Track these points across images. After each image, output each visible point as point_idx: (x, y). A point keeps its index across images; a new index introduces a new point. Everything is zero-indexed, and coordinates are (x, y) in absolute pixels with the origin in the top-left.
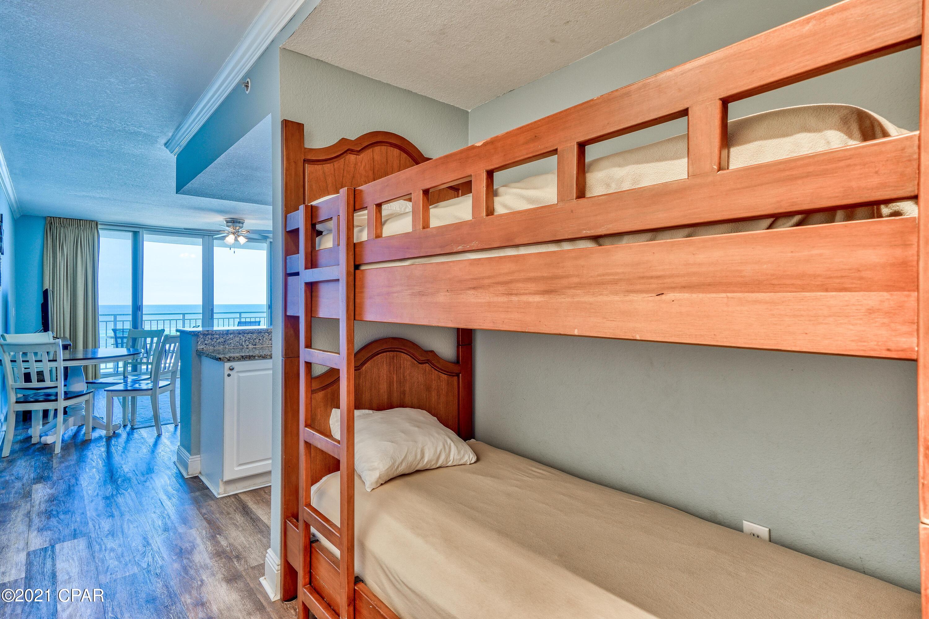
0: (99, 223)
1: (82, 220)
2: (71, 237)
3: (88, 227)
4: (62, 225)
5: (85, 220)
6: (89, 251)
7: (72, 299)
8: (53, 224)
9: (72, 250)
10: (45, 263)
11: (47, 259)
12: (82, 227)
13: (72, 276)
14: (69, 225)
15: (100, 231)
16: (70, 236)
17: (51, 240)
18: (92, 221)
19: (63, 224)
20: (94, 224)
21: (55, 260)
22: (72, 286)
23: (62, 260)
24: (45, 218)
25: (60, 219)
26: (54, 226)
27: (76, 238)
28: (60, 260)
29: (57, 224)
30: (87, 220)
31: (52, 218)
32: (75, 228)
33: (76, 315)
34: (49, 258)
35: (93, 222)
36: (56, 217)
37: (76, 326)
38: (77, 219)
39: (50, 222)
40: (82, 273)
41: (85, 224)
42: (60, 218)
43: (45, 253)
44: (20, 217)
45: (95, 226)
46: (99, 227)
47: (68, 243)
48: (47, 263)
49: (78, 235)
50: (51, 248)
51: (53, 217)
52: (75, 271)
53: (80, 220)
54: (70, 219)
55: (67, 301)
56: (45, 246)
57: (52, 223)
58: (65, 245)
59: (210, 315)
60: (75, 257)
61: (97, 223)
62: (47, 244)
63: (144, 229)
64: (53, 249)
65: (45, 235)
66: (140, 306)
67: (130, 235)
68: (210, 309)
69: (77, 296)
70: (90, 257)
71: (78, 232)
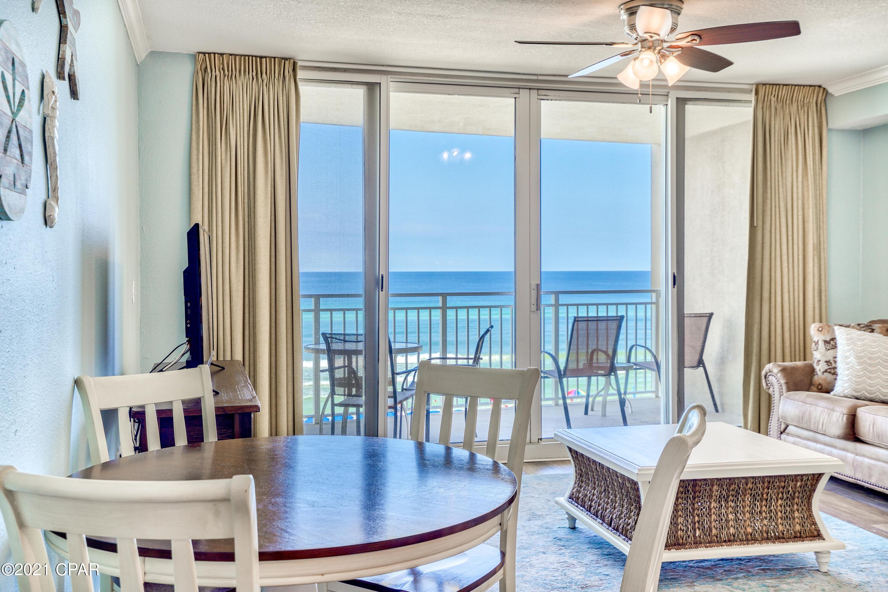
0: (300, 63)
1: (266, 57)
2: (243, 103)
3: (277, 75)
4: (226, 72)
5: (271, 58)
6: (280, 137)
7: (247, 259)
8: (209, 70)
9: (246, 135)
10: (194, 170)
11: (198, 159)
12: (264, 75)
13: (246, 200)
14: (240, 71)
15: (303, 88)
16: (241, 100)
17: (205, 112)
18: (286, 59)
19: (228, 71)
20: (288, 66)
21: (214, 160)
22: (246, 225)
23: (226, 161)
24: (194, 57)
25: (223, 59)
26: (210, 74)
27: (253, 103)
28: (223, 161)
29: (217, 71)
30: (275, 58)
31: (207, 55)
32: (251, 79)
33: (254, 298)
34: (201, 157)
35: (287, 62)
36: (214, 54)
37: (254, 327)
38: (256, 57)
39: (203, 66)
40: (266, 193)
41: (271, 66)
42: (222, 54)
44: (146, 57)
45: (291, 72)
46: (301, 74)
47: (238, 119)
48: (198, 170)
49: (257, 98)
50: (205, 131)
51: (209, 54)
52: (252, 188)
53: (261, 58)
54: (242, 55)
55: (237, 263)
56: (194, 126)
57: (206, 68)
58: (233, 124)
59: (534, 301)
60: (251, 153)
61: (295, 64)
62: (198, 122)
63: (389, 76)
64: (209, 135)
65: (194, 98)
66: (382, 277)
67: (360, 92)
68: (534, 286)
69: (258, 250)
70: (281, 151)
71: (257, 89)
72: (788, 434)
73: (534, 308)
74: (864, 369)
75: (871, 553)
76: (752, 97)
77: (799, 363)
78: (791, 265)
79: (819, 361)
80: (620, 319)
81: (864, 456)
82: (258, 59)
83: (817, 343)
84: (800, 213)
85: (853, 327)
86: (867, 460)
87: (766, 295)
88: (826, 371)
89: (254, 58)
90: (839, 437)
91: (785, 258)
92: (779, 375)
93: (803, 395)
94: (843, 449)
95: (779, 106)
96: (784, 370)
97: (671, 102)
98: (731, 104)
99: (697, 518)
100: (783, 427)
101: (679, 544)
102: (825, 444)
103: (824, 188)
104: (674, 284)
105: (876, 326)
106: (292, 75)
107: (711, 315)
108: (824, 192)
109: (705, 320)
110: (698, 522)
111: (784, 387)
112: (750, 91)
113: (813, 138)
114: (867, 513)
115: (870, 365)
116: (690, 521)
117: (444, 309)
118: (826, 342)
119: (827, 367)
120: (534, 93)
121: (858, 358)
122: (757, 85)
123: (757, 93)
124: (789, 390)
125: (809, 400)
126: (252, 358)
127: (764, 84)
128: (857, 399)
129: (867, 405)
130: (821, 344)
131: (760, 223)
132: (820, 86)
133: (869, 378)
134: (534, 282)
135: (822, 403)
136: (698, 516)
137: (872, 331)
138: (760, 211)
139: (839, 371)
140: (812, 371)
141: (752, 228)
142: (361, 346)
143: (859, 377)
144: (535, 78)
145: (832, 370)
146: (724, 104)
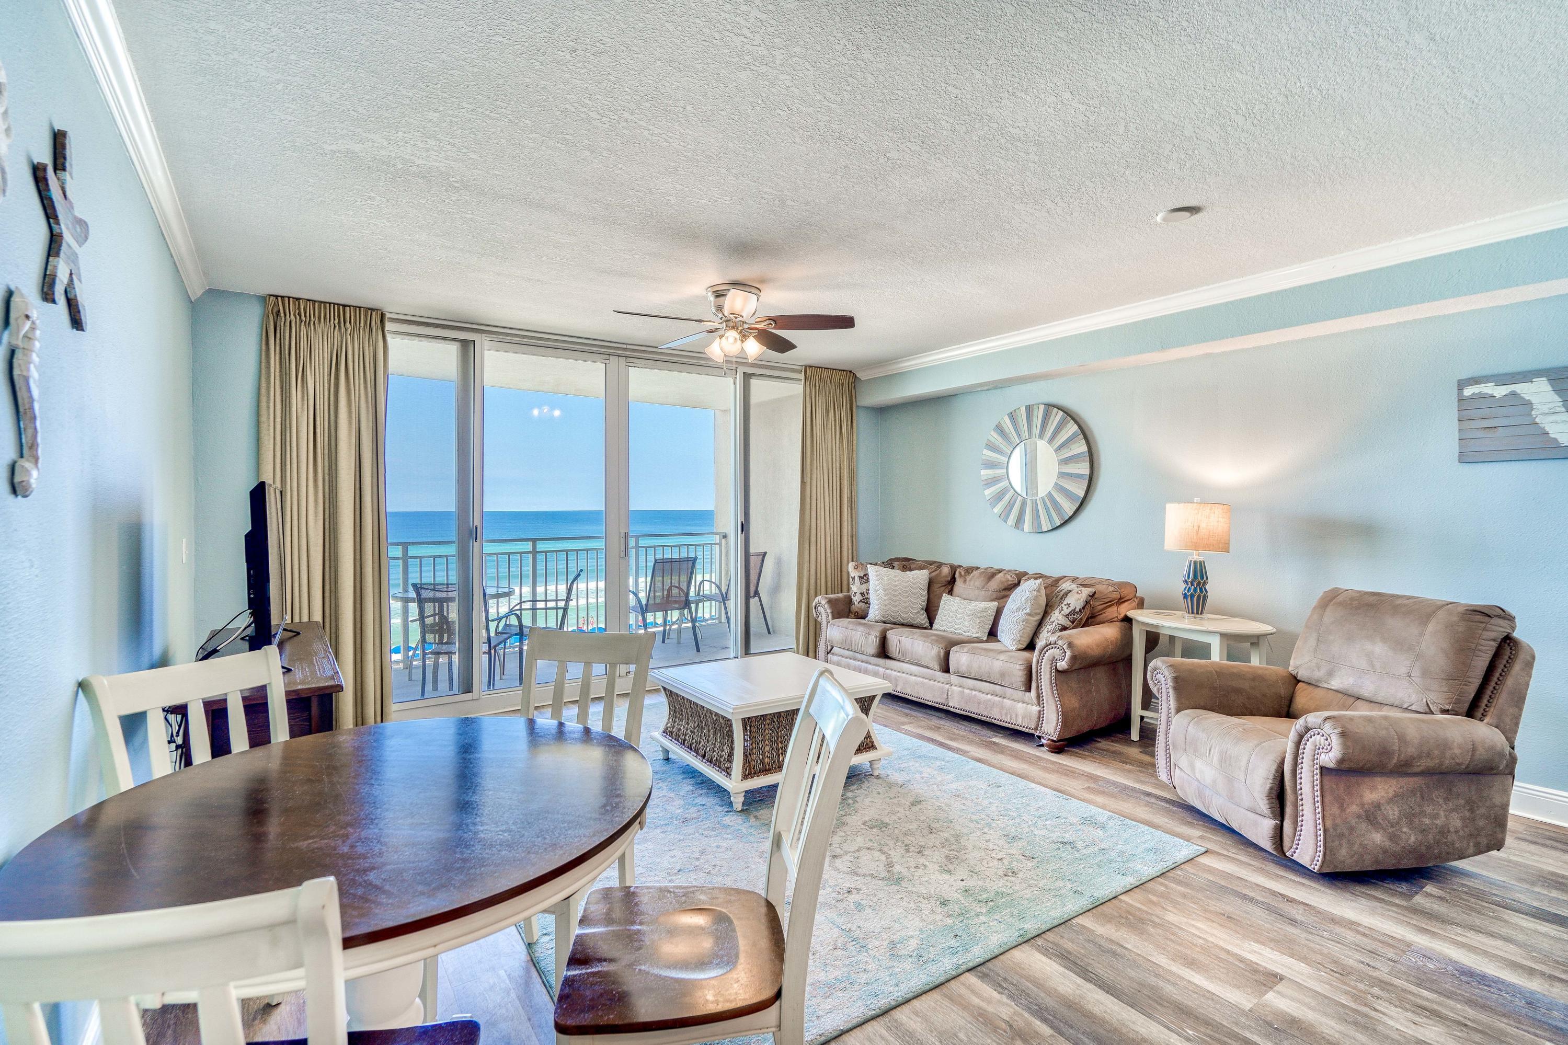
0: (388, 315)
1: (349, 306)
2: (323, 352)
3: (362, 325)
4: (303, 318)
5: (355, 307)
6: (366, 388)
7: (327, 512)
8: (282, 314)
9: (326, 384)
10: (264, 418)
11: (268, 407)
12: (348, 324)
13: (326, 451)
14: (320, 318)
15: (390, 339)
16: (321, 347)
17: (278, 358)
18: (372, 310)
19: (305, 316)
20: (376, 318)
21: (288, 409)
22: (327, 477)
23: (302, 408)
24: (264, 299)
25: (299, 305)
26: (283, 320)
27: (335, 352)
28: (299, 411)
29: (292, 317)
30: (360, 308)
31: (279, 298)
32: (333, 327)
33: (336, 553)
34: (272, 404)
35: (374, 313)
36: (289, 298)
37: (336, 582)
38: (338, 305)
39: (275, 310)
40: (350, 445)
41: (355, 316)
42: (298, 299)
43: (263, 391)
44: (202, 295)
45: (379, 322)
46: (389, 326)
47: (317, 367)
48: (269, 418)
49: (339, 345)
50: (278, 378)
51: (282, 297)
52: (332, 439)
53: (344, 306)
54: (322, 302)
55: (316, 516)
56: (263, 372)
57: (279, 311)
59: (623, 547)
60: (332, 402)
61: (383, 316)
62: (268, 367)
63: (484, 335)
64: (281, 382)
65: (264, 343)
66: (476, 528)
67: (453, 349)
68: (623, 535)
69: (340, 503)
70: (367, 402)
71: (339, 338)
72: (833, 654)
73: (623, 554)
74: (889, 599)
75: (906, 752)
76: (802, 376)
77: (840, 595)
78: (831, 514)
79: (855, 593)
80: (694, 560)
81: (892, 670)
82: (341, 307)
83: (854, 578)
84: (838, 472)
85: (880, 565)
86: (894, 673)
87: (813, 539)
88: (861, 601)
89: (336, 306)
90: (873, 656)
91: (827, 508)
92: (826, 606)
93: (845, 621)
94: (876, 665)
95: (822, 385)
96: (830, 601)
97: (739, 377)
98: (786, 381)
99: (780, 745)
100: (829, 648)
101: (766, 770)
102: (862, 661)
103: (855, 453)
104: (742, 531)
105: (896, 564)
106: (379, 326)
107: (765, 553)
108: (855, 456)
109: (761, 557)
110: (782, 748)
111: (830, 616)
112: (799, 372)
113: (847, 414)
114: (896, 717)
115: (894, 596)
116: (775, 748)
117: (534, 552)
118: (860, 577)
119: (862, 598)
120: (622, 360)
121: (885, 590)
122: (806, 367)
123: (806, 374)
124: (834, 618)
125: (851, 626)
126: (333, 614)
127: (811, 367)
128: (885, 623)
129: (892, 629)
130: (857, 579)
131: (809, 480)
132: (851, 372)
133: (893, 606)
134: (623, 531)
135: (861, 629)
136: (781, 743)
137: (893, 568)
138: (809, 470)
139: (871, 601)
140: (849, 601)
141: (803, 483)
142: (455, 594)
143: (886, 605)
144: (624, 346)
145: (866, 601)
146: (781, 380)
